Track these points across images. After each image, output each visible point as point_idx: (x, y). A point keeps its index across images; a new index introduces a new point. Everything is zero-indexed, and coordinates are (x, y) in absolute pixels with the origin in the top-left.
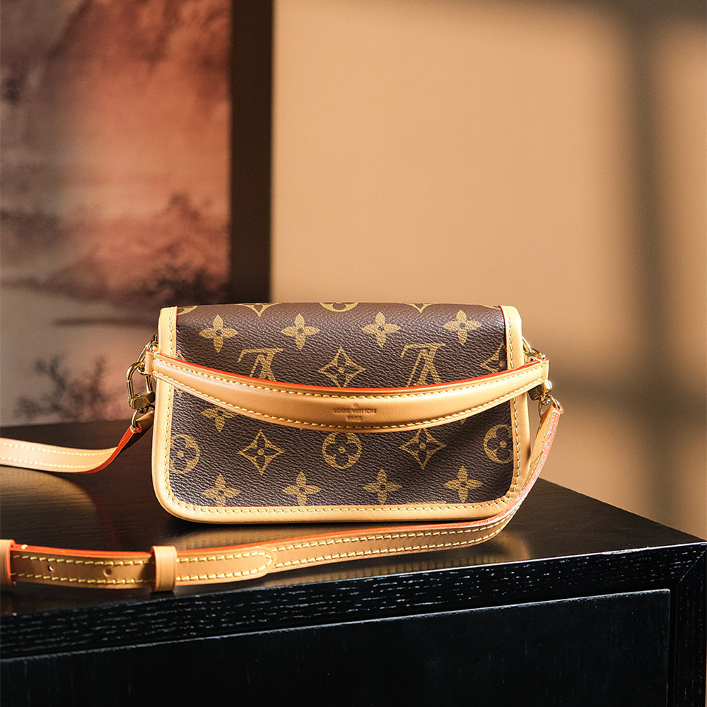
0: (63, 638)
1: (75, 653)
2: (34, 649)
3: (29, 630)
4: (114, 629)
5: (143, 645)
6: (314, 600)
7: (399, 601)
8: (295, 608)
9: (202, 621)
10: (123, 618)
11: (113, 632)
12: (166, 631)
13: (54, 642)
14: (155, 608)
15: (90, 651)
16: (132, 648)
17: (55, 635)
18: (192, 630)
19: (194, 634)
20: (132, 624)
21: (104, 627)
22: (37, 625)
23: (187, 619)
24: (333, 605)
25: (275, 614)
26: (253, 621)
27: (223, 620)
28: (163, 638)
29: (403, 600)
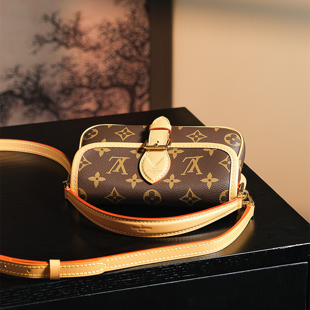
0: (19, 299)
1: (25, 305)
2: (7, 304)
3: (4, 297)
4: (42, 294)
5: (56, 300)
6: (134, 277)
7: (175, 275)
8: (125, 281)
9: (82, 289)
10: (46, 290)
11: (42, 296)
12: (65, 294)
13: (15, 301)
14: (60, 285)
15: (32, 304)
16: (51, 301)
17: (15, 298)
18: (78, 293)
19: (79, 294)
20: (50, 292)
21: (38, 294)
22: (8, 295)
23: (75, 288)
24: (143, 279)
25: (116, 284)
26: (106, 288)
27: (92, 288)
28: (65, 297)
29: (177, 275)
